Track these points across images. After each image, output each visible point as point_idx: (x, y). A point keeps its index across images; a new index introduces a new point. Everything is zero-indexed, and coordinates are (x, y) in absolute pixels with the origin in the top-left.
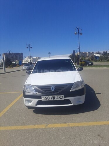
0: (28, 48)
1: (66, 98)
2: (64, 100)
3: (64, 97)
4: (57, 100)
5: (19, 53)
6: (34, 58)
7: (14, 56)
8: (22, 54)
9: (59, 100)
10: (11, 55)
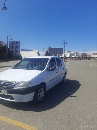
0: (64, 44)
1: (9, 94)
2: (8, 95)
3: (8, 93)
4: (3, 94)
5: (60, 48)
6: (72, 52)
7: (56, 50)
8: (62, 49)
9: (4, 94)
10: (54, 49)
